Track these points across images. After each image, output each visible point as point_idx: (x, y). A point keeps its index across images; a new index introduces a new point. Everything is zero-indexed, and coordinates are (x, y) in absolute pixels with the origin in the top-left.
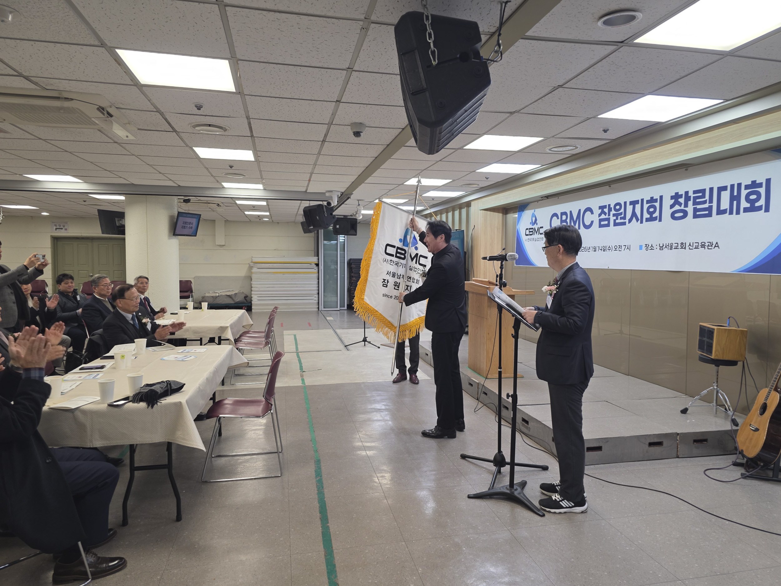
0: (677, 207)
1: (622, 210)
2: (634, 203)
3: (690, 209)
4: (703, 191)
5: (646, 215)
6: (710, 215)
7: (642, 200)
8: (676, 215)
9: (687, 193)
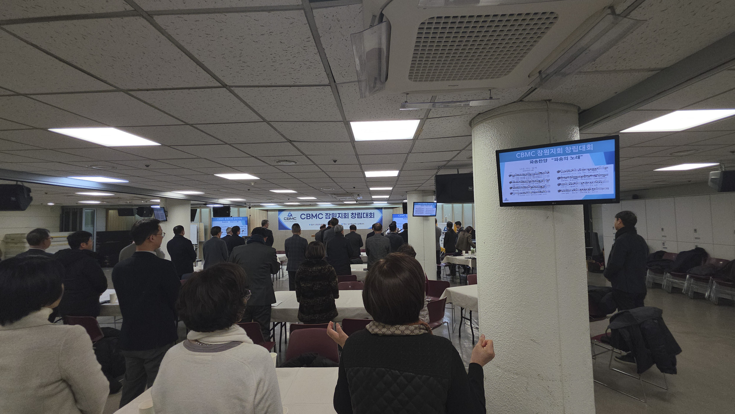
0: (353, 216)
1: (335, 215)
2: (339, 214)
3: (356, 216)
4: (360, 213)
5: (343, 217)
6: (362, 218)
7: (342, 213)
8: (353, 217)
9: (355, 213)
